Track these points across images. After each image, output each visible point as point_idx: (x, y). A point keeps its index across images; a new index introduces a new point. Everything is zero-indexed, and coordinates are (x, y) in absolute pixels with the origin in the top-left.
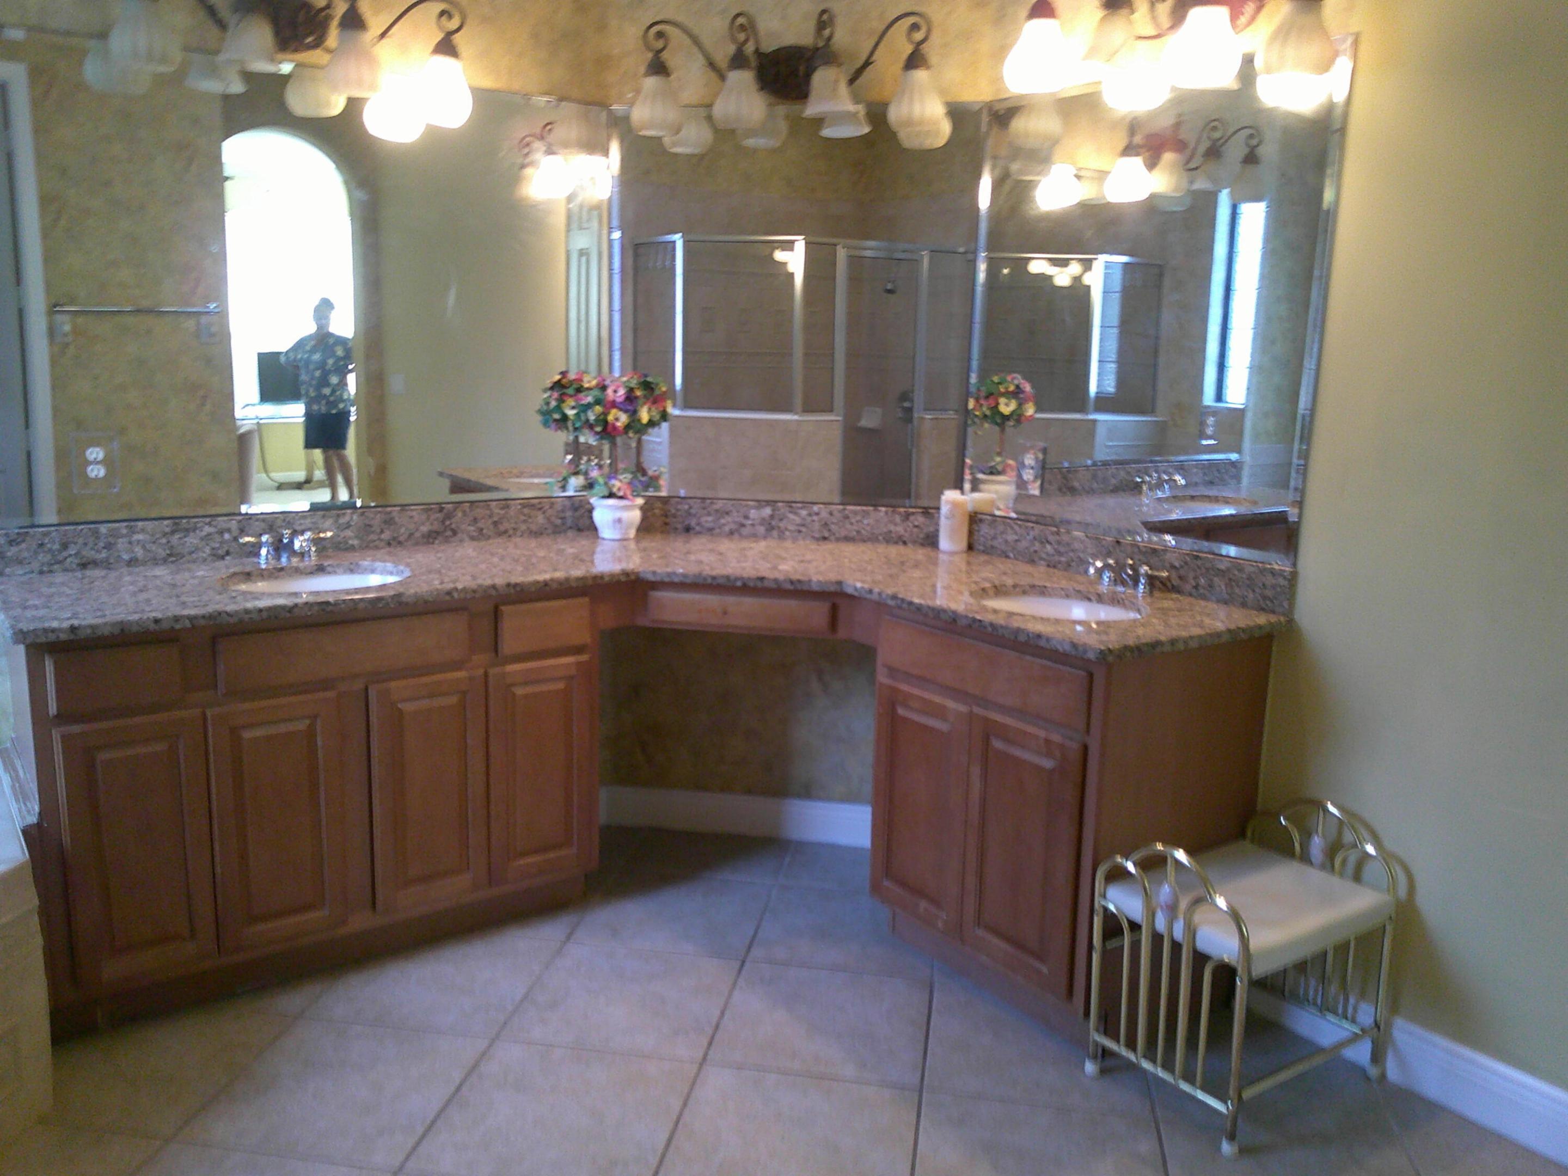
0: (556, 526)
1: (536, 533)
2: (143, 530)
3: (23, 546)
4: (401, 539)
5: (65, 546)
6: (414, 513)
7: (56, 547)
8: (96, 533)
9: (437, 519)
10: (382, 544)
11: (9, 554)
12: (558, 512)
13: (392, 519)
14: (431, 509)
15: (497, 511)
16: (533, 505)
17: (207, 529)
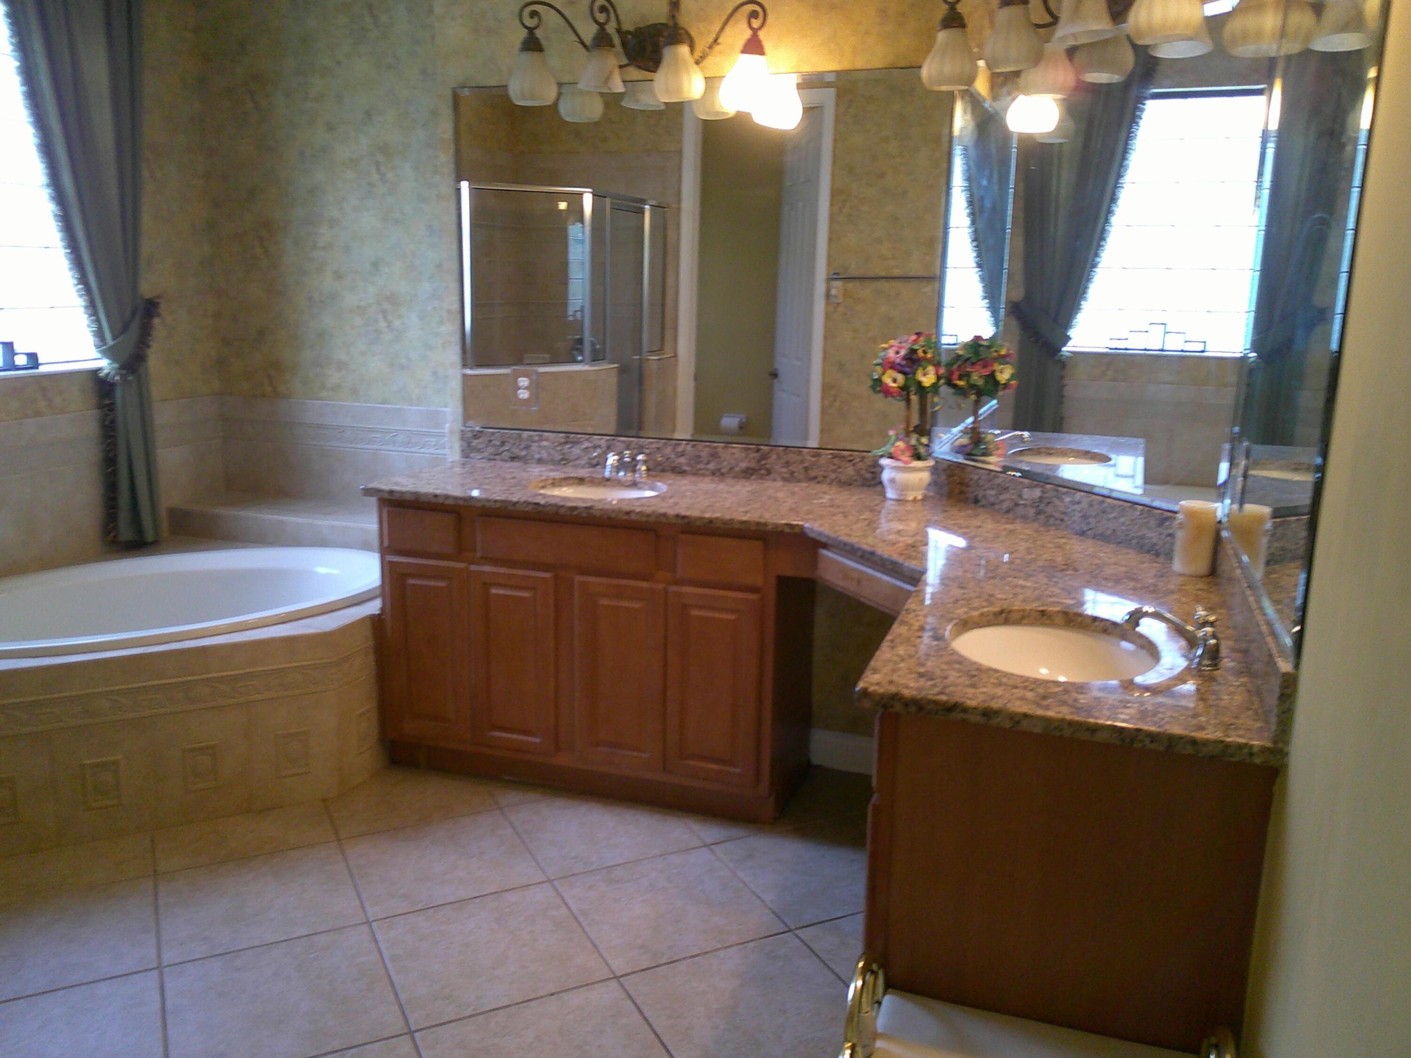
0: (866, 479)
1: (844, 483)
2: (547, 439)
3: (481, 440)
4: (723, 471)
5: (503, 443)
6: (735, 451)
7: (498, 443)
8: (520, 436)
9: (754, 458)
10: (707, 473)
11: (473, 444)
12: (869, 466)
13: (717, 453)
14: (750, 449)
15: (809, 458)
16: (843, 457)
17: (587, 444)
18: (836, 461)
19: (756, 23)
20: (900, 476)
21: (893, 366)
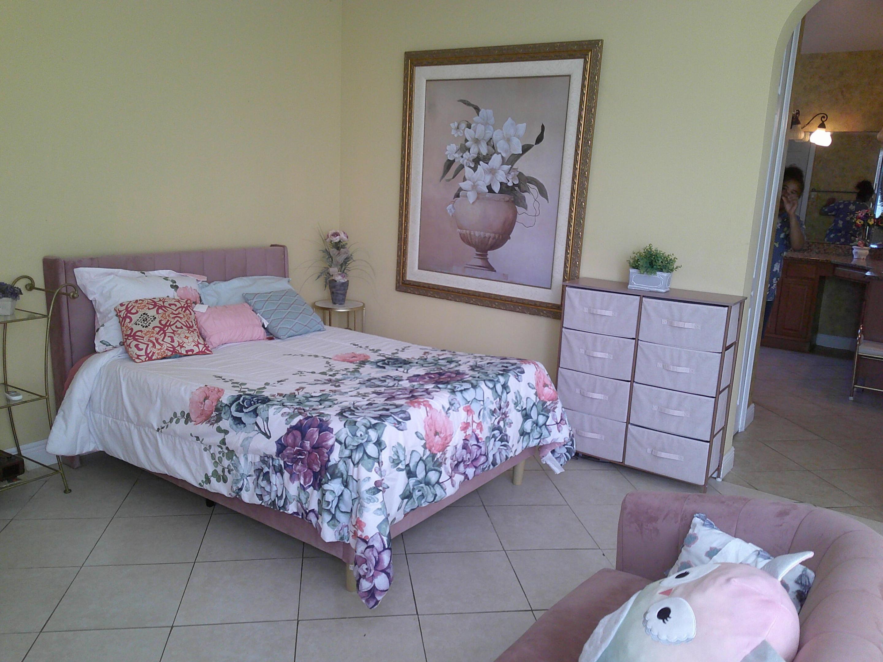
18: (835, 248)
19: (823, 119)
20: (859, 251)
21: (860, 218)
